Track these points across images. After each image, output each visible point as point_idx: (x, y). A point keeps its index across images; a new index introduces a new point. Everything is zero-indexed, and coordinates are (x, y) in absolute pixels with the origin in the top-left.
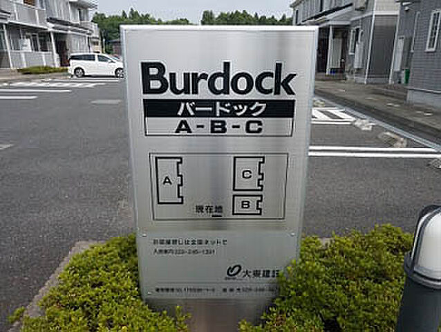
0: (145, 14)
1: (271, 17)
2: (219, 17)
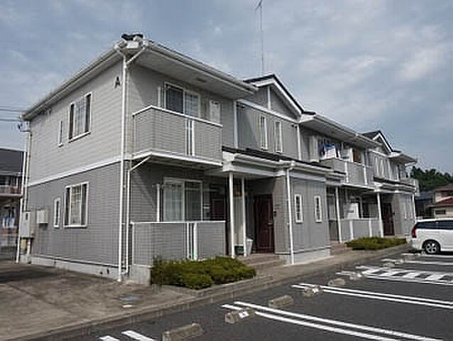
0: (429, 170)
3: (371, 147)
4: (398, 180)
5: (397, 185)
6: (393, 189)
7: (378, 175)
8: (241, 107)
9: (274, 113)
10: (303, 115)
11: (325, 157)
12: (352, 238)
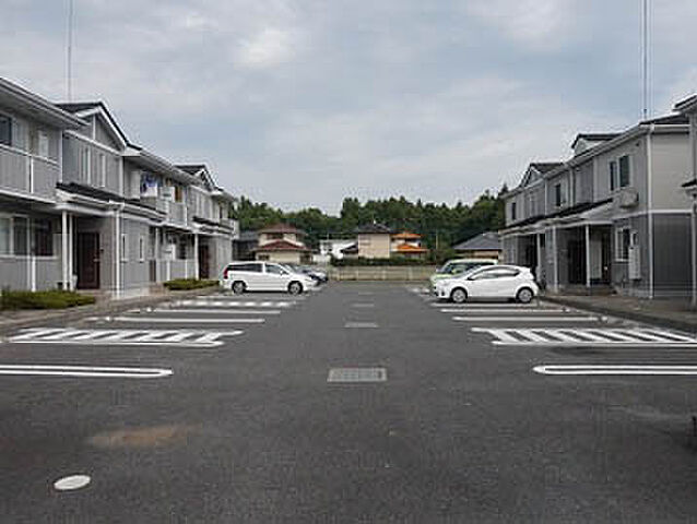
0: (260, 203)
1: (440, 205)
2: (367, 206)
3: (193, 183)
4: (217, 220)
5: (216, 227)
6: (212, 231)
7: (197, 214)
8: (66, 137)
9: (99, 144)
10: (128, 149)
11: (146, 195)
12: (168, 279)
